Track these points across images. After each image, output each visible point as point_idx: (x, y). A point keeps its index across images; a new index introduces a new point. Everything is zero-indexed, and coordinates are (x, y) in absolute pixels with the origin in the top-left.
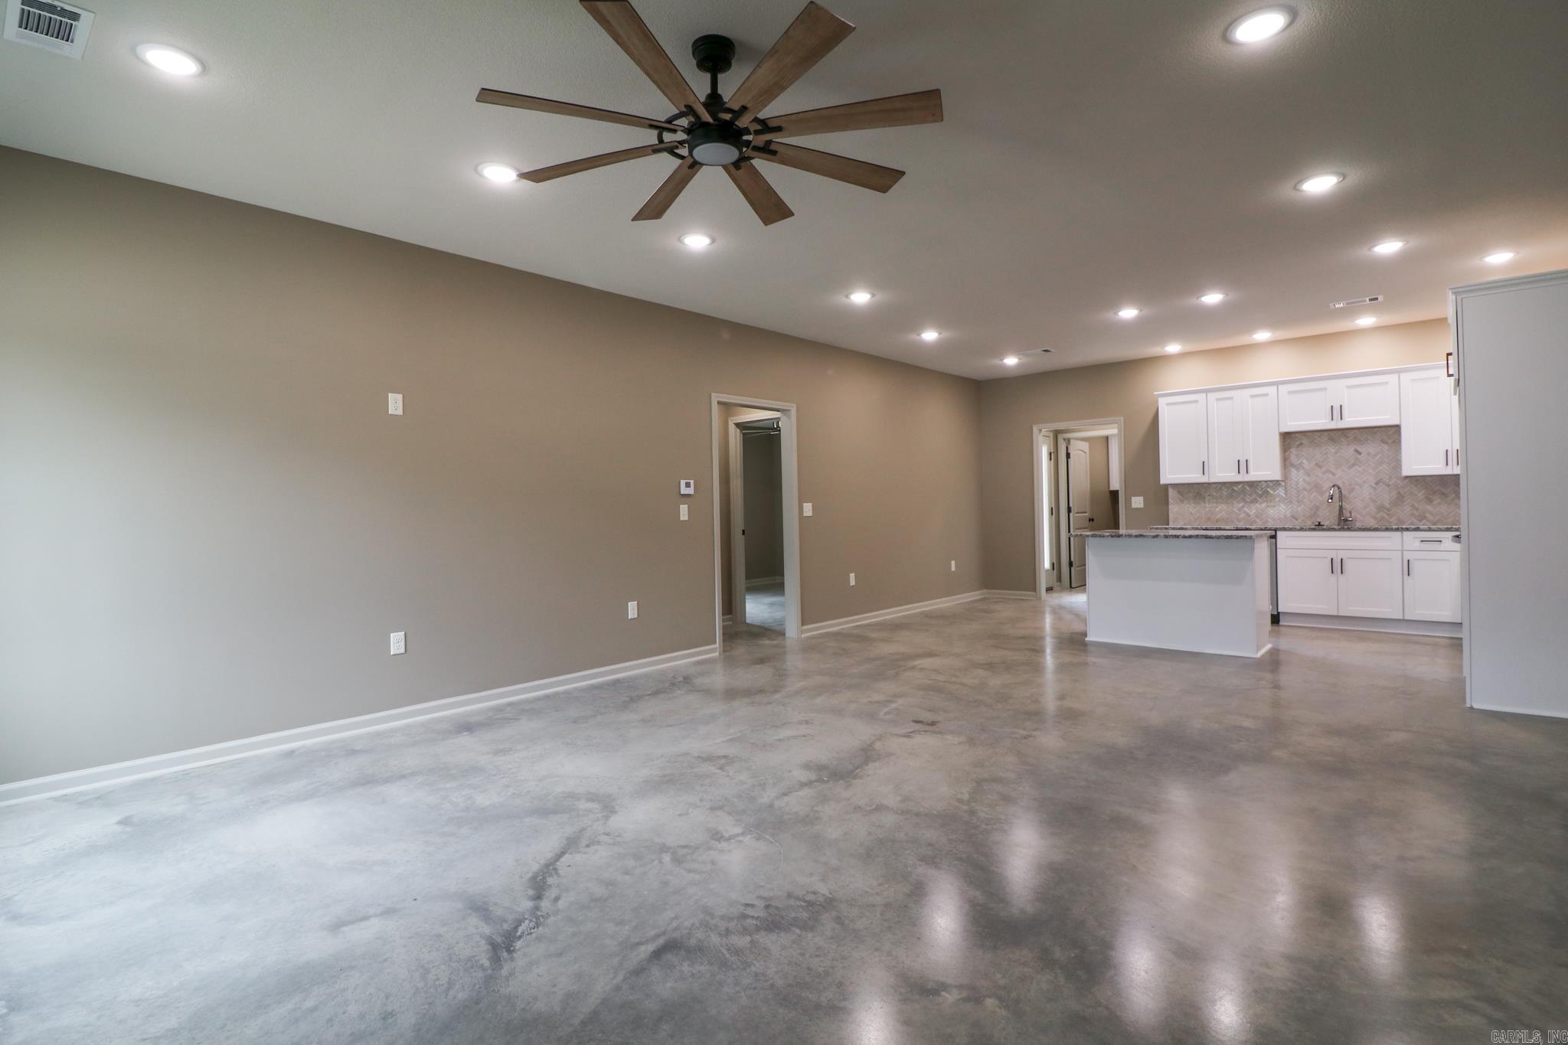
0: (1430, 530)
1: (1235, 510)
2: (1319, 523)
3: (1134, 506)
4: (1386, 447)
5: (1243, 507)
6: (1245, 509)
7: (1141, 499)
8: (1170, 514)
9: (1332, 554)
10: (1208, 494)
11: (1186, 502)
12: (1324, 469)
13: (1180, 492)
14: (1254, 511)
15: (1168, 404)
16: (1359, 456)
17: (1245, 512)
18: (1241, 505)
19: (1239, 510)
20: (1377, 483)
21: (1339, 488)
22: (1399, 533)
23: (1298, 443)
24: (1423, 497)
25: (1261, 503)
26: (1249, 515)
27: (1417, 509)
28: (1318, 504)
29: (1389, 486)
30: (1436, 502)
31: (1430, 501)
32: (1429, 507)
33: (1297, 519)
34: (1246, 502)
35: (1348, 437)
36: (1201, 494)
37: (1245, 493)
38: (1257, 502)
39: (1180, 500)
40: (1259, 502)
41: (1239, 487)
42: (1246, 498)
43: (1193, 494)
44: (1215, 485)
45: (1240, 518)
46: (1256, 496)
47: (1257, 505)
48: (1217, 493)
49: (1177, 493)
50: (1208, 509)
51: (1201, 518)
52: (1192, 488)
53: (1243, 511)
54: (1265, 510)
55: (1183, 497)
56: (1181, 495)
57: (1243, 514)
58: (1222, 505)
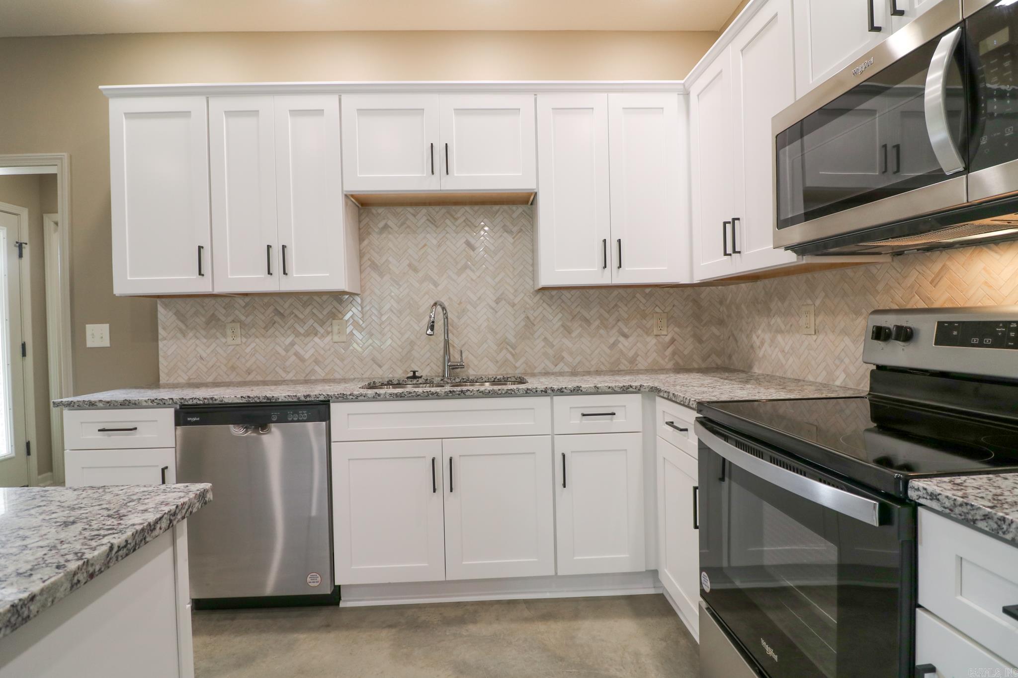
0: (597, 391)
2: (414, 372)
3: (90, 343)
4: (511, 240)
5: (292, 344)
6: (296, 347)
7: (105, 328)
8: (161, 359)
9: (432, 449)
10: (230, 319)
11: (191, 334)
12: (421, 274)
13: (181, 316)
14: (312, 351)
15: (129, 115)
16: (472, 253)
17: (296, 354)
19: (287, 350)
20: (497, 301)
21: (444, 308)
22: (546, 400)
23: (381, 225)
24: (560, 323)
25: (323, 336)
26: (302, 360)
27: (551, 346)
28: (412, 340)
29: (513, 305)
30: (574, 335)
31: (568, 330)
32: (567, 342)
33: (380, 366)
34: (298, 335)
35: (456, 219)
36: (219, 319)
37: (296, 316)
38: (316, 335)
39: (180, 330)
40: (319, 335)
41: (286, 306)
42: (297, 326)
43: (204, 319)
44: (243, 300)
45: (288, 364)
46: (316, 325)
47: (316, 339)
48: (247, 317)
49: (174, 318)
50: (231, 348)
51: (219, 367)
52: (203, 307)
53: (292, 351)
54: (329, 349)
55: (185, 324)
56: (182, 322)
57: (293, 358)
58: (257, 340)
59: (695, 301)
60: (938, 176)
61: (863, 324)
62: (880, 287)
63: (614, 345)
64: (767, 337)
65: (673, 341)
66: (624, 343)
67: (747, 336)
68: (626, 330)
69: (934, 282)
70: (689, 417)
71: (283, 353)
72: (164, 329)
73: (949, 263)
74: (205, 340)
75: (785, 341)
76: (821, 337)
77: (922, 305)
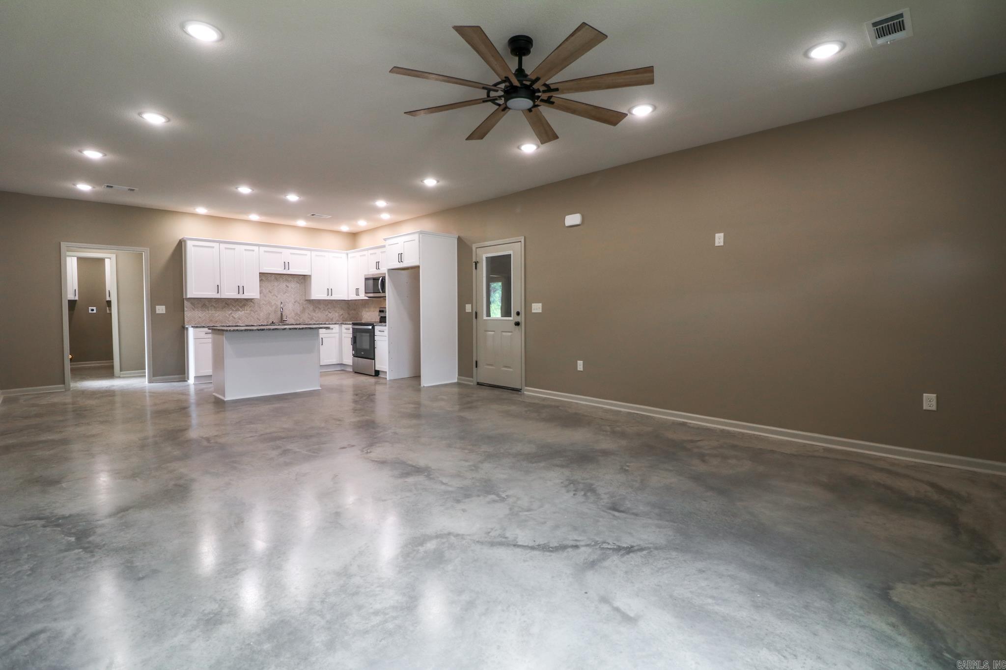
1: (227, 315)
2: (273, 322)
3: (158, 312)
4: (299, 285)
5: (231, 313)
6: (233, 314)
7: (164, 307)
8: (186, 317)
10: (211, 305)
11: (196, 310)
12: (272, 294)
13: (192, 304)
14: (238, 316)
15: (193, 246)
16: (288, 288)
17: (233, 316)
18: (230, 312)
19: (229, 315)
20: (295, 302)
21: (283, 304)
24: (312, 309)
25: (241, 311)
26: (235, 318)
27: (310, 315)
28: (270, 312)
29: (299, 304)
30: (316, 312)
31: (315, 311)
32: (314, 314)
33: (259, 320)
34: (233, 310)
36: (206, 305)
38: (239, 311)
41: (229, 302)
43: (201, 305)
45: (230, 319)
46: (239, 307)
48: (216, 305)
49: (190, 304)
50: (211, 314)
51: (206, 320)
52: (201, 301)
53: (231, 316)
54: (245, 315)
56: (194, 307)
57: (232, 318)
58: (219, 312)
59: (348, 304)
60: (380, 293)
61: (378, 310)
63: (327, 315)
64: (365, 313)
65: (342, 314)
66: (330, 315)
68: (330, 311)
70: (350, 326)
72: (186, 308)
74: (201, 312)
75: (368, 314)
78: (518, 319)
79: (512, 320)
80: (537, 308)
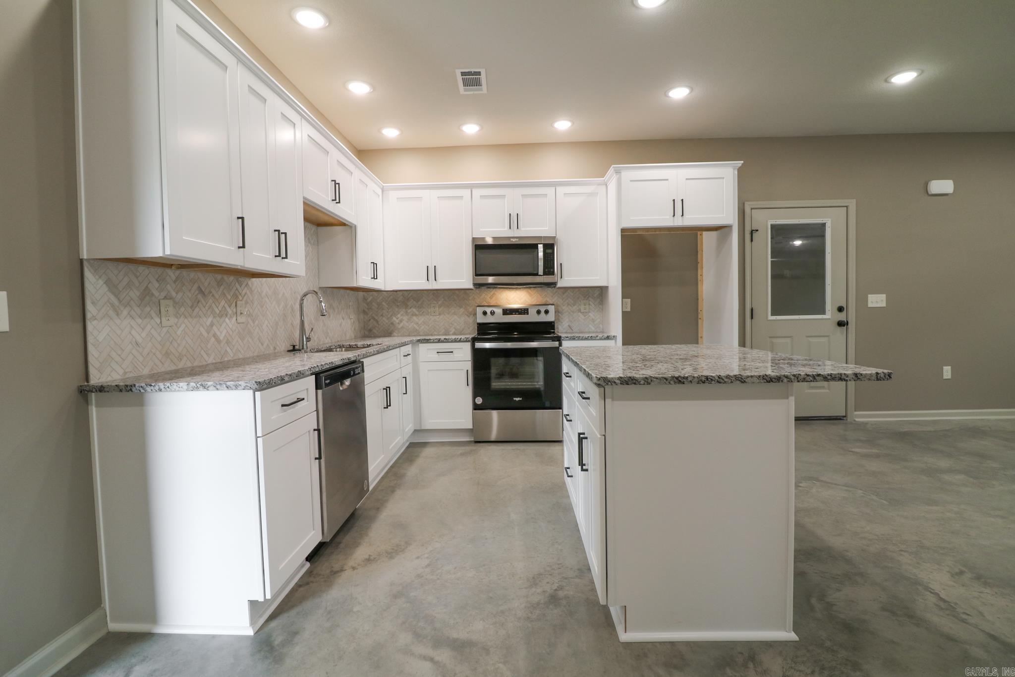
6: (214, 328)
14: (225, 332)
19: (208, 332)
26: (219, 341)
33: (262, 345)
34: (214, 315)
36: (153, 295)
37: (213, 295)
38: (226, 316)
39: (113, 305)
40: (229, 316)
41: (206, 284)
42: (213, 305)
43: (138, 294)
44: (174, 273)
45: (209, 346)
46: (226, 306)
47: (227, 320)
48: (177, 293)
49: (105, 288)
50: (165, 330)
51: (154, 354)
52: (137, 277)
54: (235, 330)
55: (119, 299)
56: (116, 296)
58: (186, 320)
62: (470, 298)
63: (341, 325)
64: (405, 318)
65: (354, 322)
66: (343, 323)
67: (388, 319)
68: (343, 316)
69: (491, 298)
71: (205, 334)
72: (93, 303)
73: (496, 293)
74: (139, 321)
75: (418, 319)
76: (442, 316)
77: (486, 304)
78: (842, 317)
79: (829, 319)
80: (877, 300)
